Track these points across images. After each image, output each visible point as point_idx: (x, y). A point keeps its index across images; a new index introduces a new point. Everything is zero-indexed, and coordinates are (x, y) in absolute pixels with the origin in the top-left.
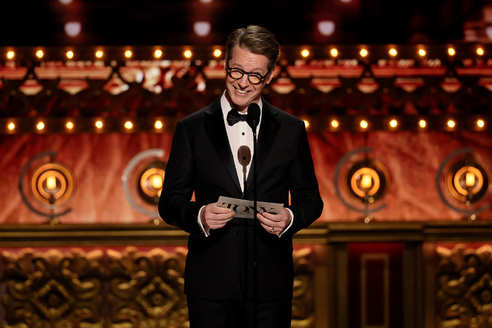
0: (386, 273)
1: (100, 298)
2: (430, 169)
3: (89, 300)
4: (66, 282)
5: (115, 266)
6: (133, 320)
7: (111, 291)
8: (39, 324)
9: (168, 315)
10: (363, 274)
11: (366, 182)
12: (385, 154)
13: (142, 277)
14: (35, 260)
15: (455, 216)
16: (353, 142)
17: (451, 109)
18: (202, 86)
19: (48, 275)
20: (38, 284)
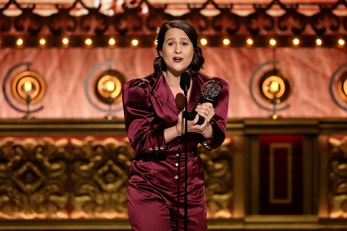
0: (290, 159)
1: (65, 177)
2: (324, 76)
3: (57, 178)
4: (39, 164)
5: (77, 151)
6: (92, 194)
7: (74, 171)
8: (18, 196)
9: (119, 190)
10: (272, 159)
11: (274, 87)
12: (288, 64)
13: (98, 161)
14: (15, 147)
15: (343, 114)
16: (264, 55)
17: (342, 30)
18: (145, 10)
19: (25, 158)
20: (18, 165)
